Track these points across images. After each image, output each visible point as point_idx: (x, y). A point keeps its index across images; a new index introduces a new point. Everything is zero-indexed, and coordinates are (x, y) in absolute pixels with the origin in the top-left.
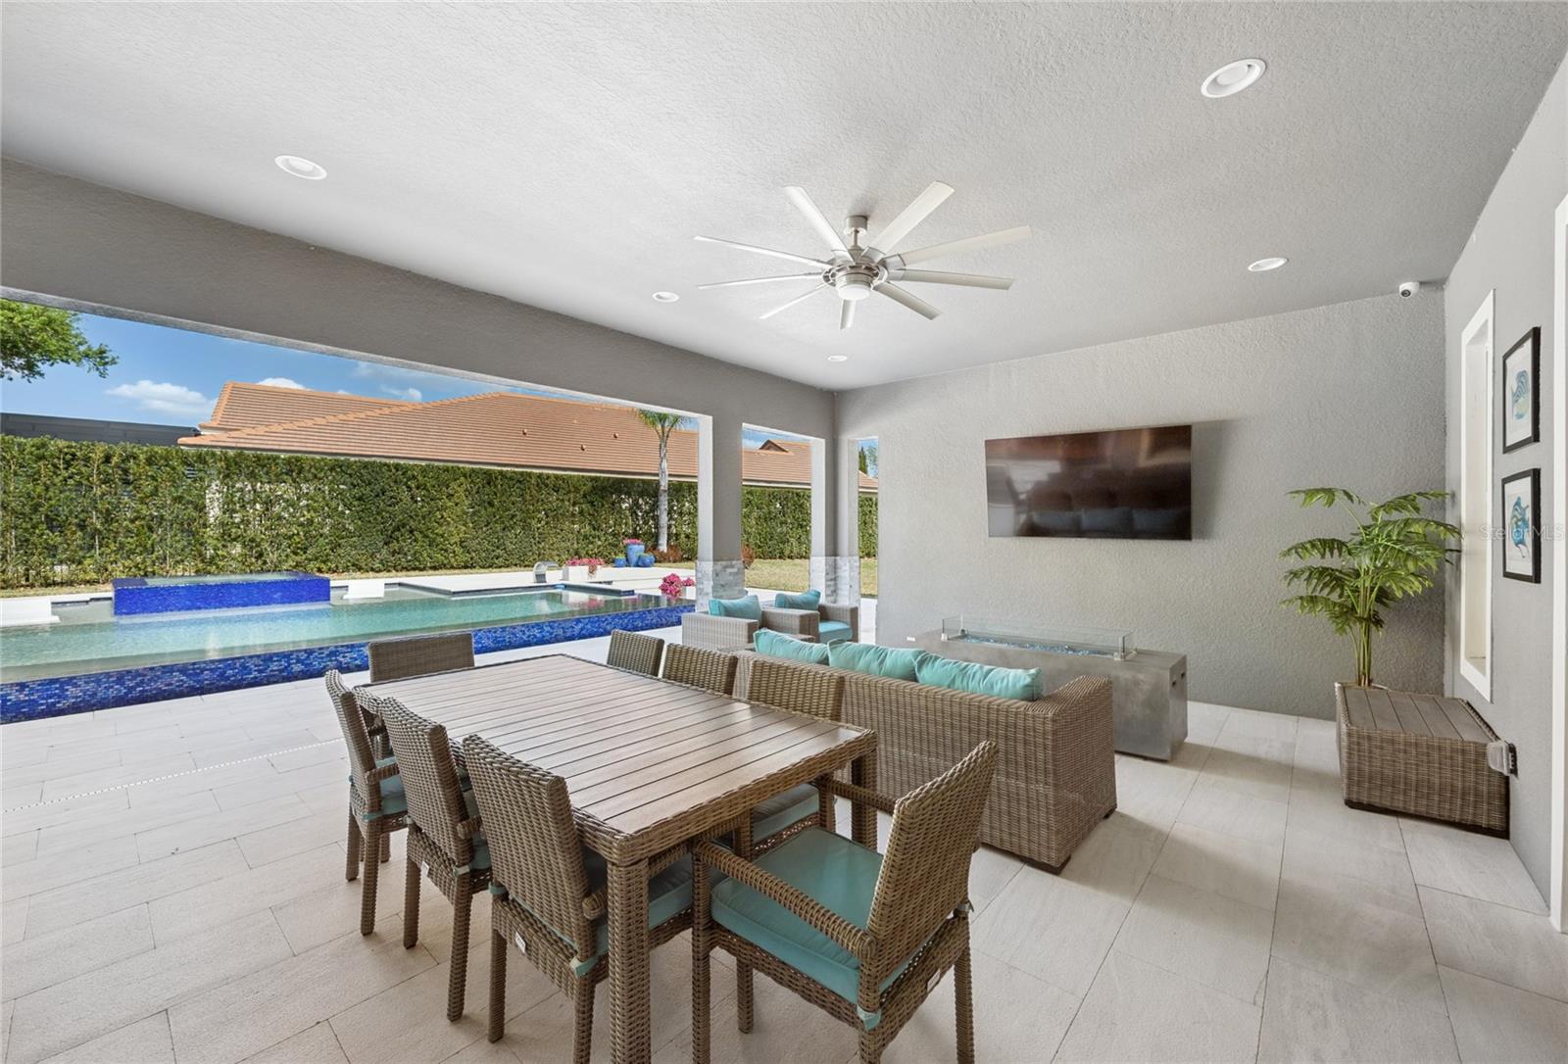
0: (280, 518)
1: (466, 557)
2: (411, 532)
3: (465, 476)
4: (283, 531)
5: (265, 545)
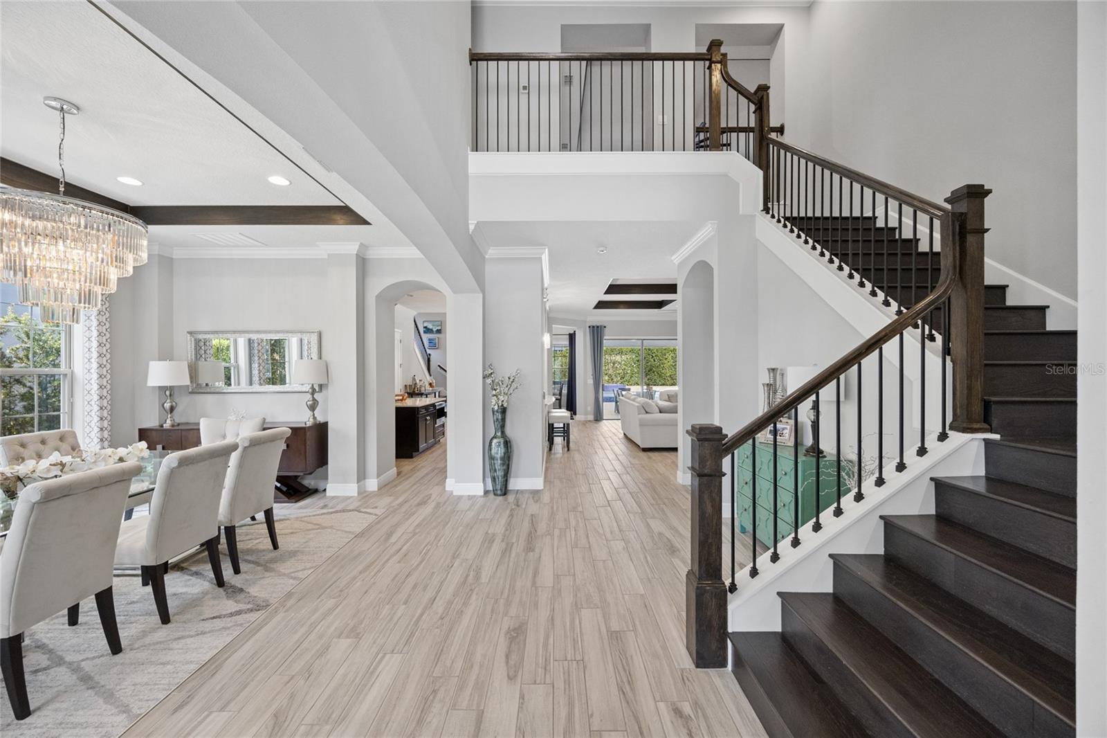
0: (617, 368)
2: (653, 372)
4: (618, 372)
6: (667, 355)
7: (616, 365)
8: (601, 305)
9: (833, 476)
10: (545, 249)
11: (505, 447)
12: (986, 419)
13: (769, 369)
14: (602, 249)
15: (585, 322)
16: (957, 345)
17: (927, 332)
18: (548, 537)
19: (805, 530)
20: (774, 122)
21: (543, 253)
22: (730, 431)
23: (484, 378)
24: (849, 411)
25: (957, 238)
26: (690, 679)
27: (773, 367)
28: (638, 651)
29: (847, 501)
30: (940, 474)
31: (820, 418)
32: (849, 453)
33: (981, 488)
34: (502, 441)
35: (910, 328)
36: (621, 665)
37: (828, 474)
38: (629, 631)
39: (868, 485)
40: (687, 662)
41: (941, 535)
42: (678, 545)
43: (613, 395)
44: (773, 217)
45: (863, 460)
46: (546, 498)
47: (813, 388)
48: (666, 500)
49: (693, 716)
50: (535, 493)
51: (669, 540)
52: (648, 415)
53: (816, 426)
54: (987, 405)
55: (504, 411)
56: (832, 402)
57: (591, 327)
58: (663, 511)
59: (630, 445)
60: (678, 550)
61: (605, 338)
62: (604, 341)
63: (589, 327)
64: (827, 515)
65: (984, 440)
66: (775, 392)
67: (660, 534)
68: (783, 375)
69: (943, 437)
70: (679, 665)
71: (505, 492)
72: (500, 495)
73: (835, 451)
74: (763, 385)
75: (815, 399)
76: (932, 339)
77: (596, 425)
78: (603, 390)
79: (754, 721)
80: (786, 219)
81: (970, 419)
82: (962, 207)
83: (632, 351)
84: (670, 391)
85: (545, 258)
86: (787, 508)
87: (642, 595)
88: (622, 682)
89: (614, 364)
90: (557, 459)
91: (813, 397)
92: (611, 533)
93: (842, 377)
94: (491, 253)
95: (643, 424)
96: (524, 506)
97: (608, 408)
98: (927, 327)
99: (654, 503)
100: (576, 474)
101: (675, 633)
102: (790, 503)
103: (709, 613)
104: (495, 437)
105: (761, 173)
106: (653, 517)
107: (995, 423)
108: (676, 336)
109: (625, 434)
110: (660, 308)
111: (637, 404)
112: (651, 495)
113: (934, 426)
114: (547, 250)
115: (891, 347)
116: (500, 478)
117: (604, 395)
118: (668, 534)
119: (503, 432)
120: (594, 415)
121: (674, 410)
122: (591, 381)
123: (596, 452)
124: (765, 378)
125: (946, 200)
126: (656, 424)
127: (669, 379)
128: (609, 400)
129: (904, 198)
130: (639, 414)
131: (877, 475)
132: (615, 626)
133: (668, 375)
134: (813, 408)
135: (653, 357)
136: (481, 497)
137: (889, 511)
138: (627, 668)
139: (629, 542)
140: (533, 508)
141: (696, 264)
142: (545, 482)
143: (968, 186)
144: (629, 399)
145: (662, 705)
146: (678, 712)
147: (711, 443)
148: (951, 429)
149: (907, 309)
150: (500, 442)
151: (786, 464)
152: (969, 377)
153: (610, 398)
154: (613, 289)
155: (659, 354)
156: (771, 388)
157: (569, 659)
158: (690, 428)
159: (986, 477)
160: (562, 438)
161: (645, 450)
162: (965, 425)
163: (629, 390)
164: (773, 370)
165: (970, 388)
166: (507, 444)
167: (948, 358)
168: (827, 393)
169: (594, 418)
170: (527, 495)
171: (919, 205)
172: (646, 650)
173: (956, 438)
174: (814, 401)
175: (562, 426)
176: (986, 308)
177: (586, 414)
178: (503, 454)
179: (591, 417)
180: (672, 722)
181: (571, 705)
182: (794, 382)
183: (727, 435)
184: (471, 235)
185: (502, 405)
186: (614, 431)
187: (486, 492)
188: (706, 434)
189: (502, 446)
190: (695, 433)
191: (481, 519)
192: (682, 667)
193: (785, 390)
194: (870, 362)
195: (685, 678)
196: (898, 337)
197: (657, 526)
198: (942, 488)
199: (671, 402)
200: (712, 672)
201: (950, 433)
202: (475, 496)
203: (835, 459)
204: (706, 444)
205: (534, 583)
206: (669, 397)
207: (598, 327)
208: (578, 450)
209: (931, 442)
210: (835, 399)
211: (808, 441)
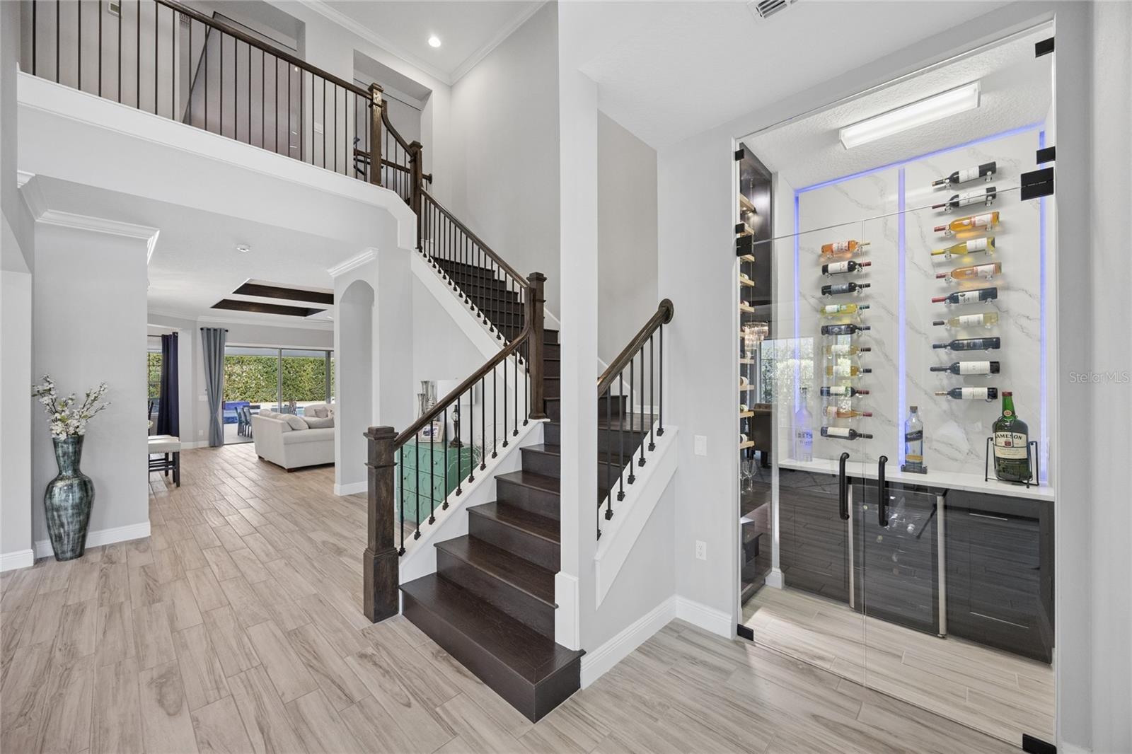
0: (235, 381)
1: (312, 396)
2: (288, 386)
3: (311, 362)
4: (236, 386)
5: (229, 392)
6: (306, 366)
7: (234, 377)
8: (225, 304)
9: (467, 457)
10: (156, 231)
11: (81, 489)
12: (545, 412)
13: (422, 382)
14: (243, 247)
15: (195, 322)
16: (532, 368)
17: (518, 358)
18: (179, 584)
19: (452, 497)
20: (425, 171)
21: (151, 236)
22: (400, 429)
23: (33, 396)
24: (477, 411)
25: (532, 303)
26: (370, 632)
27: (425, 380)
28: (319, 634)
29: (477, 471)
30: (524, 445)
31: (461, 417)
32: (478, 442)
33: (542, 450)
34: (76, 482)
35: (510, 355)
36: (304, 650)
37: (465, 456)
38: (308, 624)
39: (488, 457)
40: (365, 623)
41: (524, 480)
42: (343, 546)
43: (236, 415)
44: (425, 256)
45: (485, 444)
46: (160, 543)
47: (456, 395)
48: (325, 513)
49: (376, 653)
50: (137, 544)
51: (335, 545)
52: (294, 432)
53: (457, 424)
54: (545, 402)
55: (78, 440)
56: (467, 405)
57: (205, 331)
58: (323, 522)
59: (270, 469)
60: (345, 550)
61: (227, 344)
62: (225, 348)
63: (202, 329)
64: (465, 484)
65: (544, 422)
66: (427, 401)
67: (324, 543)
68: (433, 386)
69: (526, 423)
70: (359, 628)
71: (80, 551)
72: (71, 558)
73: (469, 443)
74: (418, 395)
75: (457, 404)
76: (521, 362)
77: (215, 452)
78: (223, 408)
79: (420, 634)
80: (436, 260)
81: (538, 411)
82: (534, 285)
83: (258, 361)
84: (318, 406)
85: (152, 242)
86: (437, 489)
87: (315, 594)
88: (308, 660)
89: (230, 375)
90: (161, 498)
91: (456, 402)
92: (267, 555)
93: (474, 387)
94: (47, 216)
95: (287, 443)
96: (124, 560)
97: (231, 430)
98: (518, 355)
99: (312, 518)
100: (200, 511)
101: (352, 609)
102: (440, 485)
103: (384, 576)
104: (60, 478)
105: (416, 216)
106: (314, 530)
107: (548, 412)
108: (333, 347)
109: (260, 457)
110: (305, 316)
111: (281, 422)
112: (308, 512)
113: (521, 417)
114: (158, 233)
115: (500, 367)
116: (71, 534)
117: (225, 415)
118: (333, 540)
119: (76, 471)
120: (210, 440)
121: (330, 424)
122: (204, 398)
123: (224, 483)
124: (419, 389)
125: (527, 278)
126: (306, 441)
127: (309, 393)
128: (229, 420)
129: (509, 270)
130: (284, 432)
131: (493, 451)
132: (290, 626)
133: (307, 388)
134: (455, 411)
135: (287, 368)
136: (28, 569)
137: (499, 473)
138: (311, 650)
139: (291, 557)
140: (139, 559)
141: (355, 282)
142: (152, 526)
143: (537, 273)
144: (268, 417)
145: (349, 659)
146: (363, 656)
147: (386, 440)
148: (530, 417)
149: (509, 342)
150: (72, 485)
151: (439, 457)
152: (537, 387)
153: (233, 418)
154: (247, 289)
155: (295, 365)
156: (424, 397)
157: (244, 668)
158: (367, 431)
159: (545, 444)
160: (163, 472)
161: (291, 471)
162: (535, 415)
163: (258, 407)
164: (426, 382)
165: (537, 393)
166: (86, 486)
167: (528, 375)
168: (465, 398)
169: (210, 444)
170: (124, 548)
171: (516, 277)
172: (327, 631)
173: (532, 422)
174: (456, 406)
175: (164, 457)
176: (545, 344)
177: (196, 439)
178: (77, 501)
179: (205, 444)
180: (360, 664)
181: (258, 699)
182: (442, 393)
183: (398, 434)
184: (19, 189)
185: (76, 433)
186: (243, 456)
187: (39, 561)
188: (381, 434)
189: (76, 489)
190: (372, 434)
191: (45, 595)
192: (362, 628)
193: (435, 399)
194: (489, 377)
195: (366, 634)
196: (504, 361)
197: (319, 536)
198: (525, 453)
199: (318, 417)
200: (388, 622)
201: (529, 420)
202: (15, 571)
203: (469, 446)
204: (382, 441)
205: (173, 630)
206: (316, 412)
207: (215, 330)
208: (195, 484)
209: (520, 427)
210: (469, 404)
211: (452, 437)
